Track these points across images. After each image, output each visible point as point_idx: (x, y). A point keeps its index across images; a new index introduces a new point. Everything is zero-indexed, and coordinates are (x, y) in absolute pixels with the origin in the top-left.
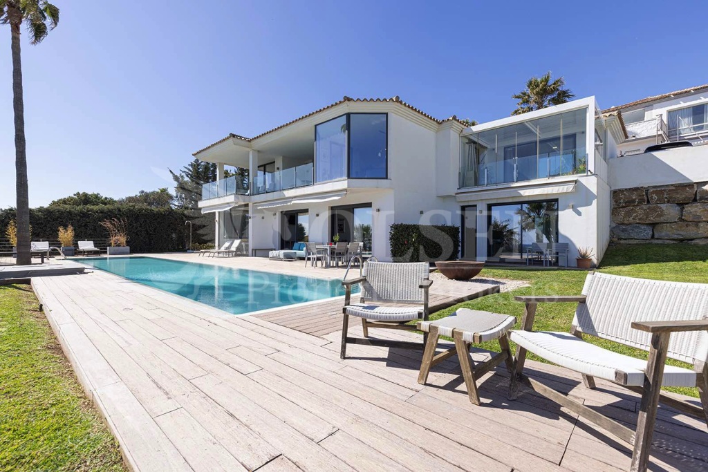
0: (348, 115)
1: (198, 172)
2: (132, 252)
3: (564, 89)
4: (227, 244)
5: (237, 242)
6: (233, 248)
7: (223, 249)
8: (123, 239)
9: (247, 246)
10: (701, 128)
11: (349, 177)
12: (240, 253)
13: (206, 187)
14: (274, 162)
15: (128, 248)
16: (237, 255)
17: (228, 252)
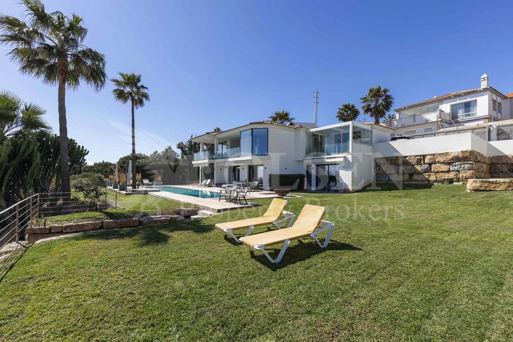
0: (252, 129)
1: (191, 145)
2: (163, 184)
3: (389, 94)
4: (205, 181)
5: (209, 180)
6: (207, 183)
7: (203, 183)
8: (160, 179)
9: (214, 182)
10: (469, 115)
11: (252, 155)
12: (210, 186)
13: (195, 155)
14: (226, 142)
15: (162, 183)
16: (209, 186)
17: (205, 185)
